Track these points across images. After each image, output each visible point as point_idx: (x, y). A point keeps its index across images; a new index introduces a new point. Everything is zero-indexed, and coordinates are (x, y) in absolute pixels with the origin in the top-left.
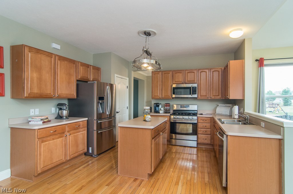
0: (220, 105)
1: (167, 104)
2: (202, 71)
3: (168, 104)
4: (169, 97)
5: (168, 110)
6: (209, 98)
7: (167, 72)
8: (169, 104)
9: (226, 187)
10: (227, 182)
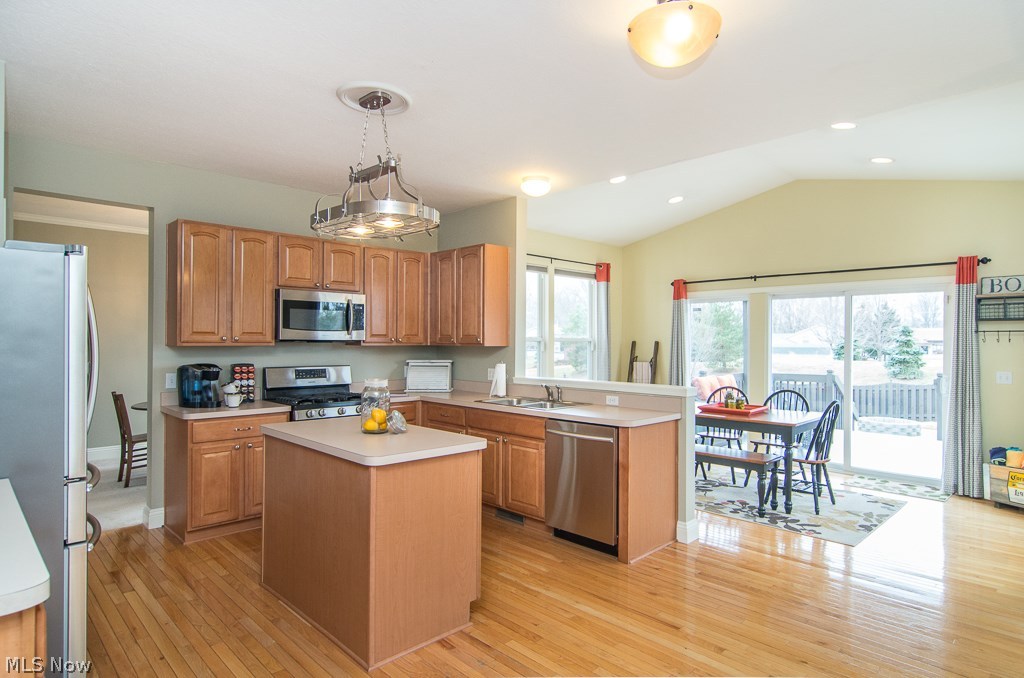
0: (412, 362)
1: (241, 365)
2: (376, 252)
3: (248, 365)
4: (261, 338)
5: (249, 393)
6: (394, 344)
7: (258, 236)
8: (252, 365)
9: (616, 546)
10: (618, 533)
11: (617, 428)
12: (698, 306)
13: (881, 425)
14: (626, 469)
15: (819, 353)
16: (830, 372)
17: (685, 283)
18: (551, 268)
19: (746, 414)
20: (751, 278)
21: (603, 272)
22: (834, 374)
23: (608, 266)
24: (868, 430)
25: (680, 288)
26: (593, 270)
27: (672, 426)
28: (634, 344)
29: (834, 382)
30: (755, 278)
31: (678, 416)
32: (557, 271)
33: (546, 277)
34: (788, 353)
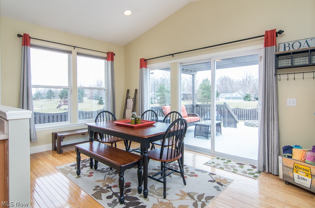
13: (252, 123)
15: (239, 99)
16: (225, 103)
17: (145, 60)
18: (74, 52)
20: (170, 55)
21: (110, 56)
22: (227, 104)
23: (112, 54)
24: (248, 125)
26: (105, 55)
28: (128, 91)
29: (226, 107)
30: (173, 55)
32: (78, 54)
33: (71, 56)
34: (230, 99)
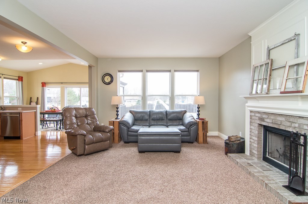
9: (20, 137)
10: (20, 134)
11: (20, 113)
12: (49, 89)
14: (22, 121)
18: (2, 77)
19: (55, 111)
20: (61, 83)
21: (20, 79)
23: (22, 77)
25: (44, 84)
26: (17, 78)
27: (34, 113)
28: (31, 98)
31: (35, 111)
32: (5, 78)
33: (1, 79)
